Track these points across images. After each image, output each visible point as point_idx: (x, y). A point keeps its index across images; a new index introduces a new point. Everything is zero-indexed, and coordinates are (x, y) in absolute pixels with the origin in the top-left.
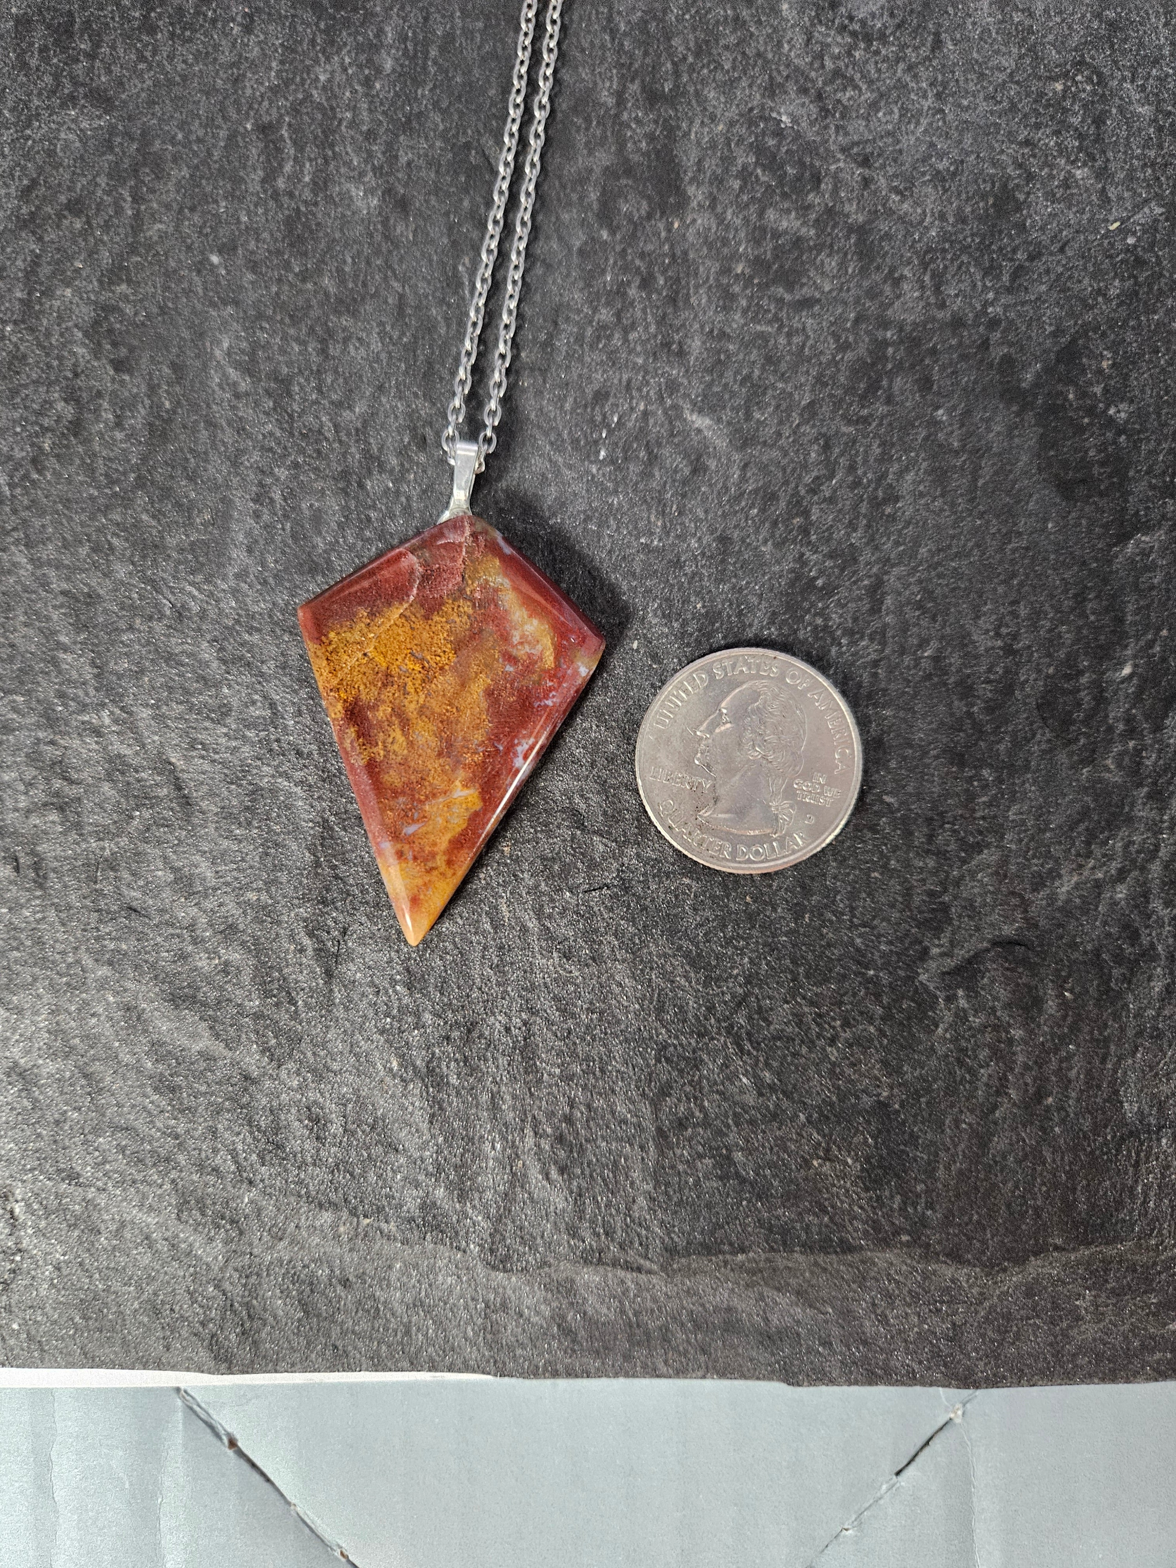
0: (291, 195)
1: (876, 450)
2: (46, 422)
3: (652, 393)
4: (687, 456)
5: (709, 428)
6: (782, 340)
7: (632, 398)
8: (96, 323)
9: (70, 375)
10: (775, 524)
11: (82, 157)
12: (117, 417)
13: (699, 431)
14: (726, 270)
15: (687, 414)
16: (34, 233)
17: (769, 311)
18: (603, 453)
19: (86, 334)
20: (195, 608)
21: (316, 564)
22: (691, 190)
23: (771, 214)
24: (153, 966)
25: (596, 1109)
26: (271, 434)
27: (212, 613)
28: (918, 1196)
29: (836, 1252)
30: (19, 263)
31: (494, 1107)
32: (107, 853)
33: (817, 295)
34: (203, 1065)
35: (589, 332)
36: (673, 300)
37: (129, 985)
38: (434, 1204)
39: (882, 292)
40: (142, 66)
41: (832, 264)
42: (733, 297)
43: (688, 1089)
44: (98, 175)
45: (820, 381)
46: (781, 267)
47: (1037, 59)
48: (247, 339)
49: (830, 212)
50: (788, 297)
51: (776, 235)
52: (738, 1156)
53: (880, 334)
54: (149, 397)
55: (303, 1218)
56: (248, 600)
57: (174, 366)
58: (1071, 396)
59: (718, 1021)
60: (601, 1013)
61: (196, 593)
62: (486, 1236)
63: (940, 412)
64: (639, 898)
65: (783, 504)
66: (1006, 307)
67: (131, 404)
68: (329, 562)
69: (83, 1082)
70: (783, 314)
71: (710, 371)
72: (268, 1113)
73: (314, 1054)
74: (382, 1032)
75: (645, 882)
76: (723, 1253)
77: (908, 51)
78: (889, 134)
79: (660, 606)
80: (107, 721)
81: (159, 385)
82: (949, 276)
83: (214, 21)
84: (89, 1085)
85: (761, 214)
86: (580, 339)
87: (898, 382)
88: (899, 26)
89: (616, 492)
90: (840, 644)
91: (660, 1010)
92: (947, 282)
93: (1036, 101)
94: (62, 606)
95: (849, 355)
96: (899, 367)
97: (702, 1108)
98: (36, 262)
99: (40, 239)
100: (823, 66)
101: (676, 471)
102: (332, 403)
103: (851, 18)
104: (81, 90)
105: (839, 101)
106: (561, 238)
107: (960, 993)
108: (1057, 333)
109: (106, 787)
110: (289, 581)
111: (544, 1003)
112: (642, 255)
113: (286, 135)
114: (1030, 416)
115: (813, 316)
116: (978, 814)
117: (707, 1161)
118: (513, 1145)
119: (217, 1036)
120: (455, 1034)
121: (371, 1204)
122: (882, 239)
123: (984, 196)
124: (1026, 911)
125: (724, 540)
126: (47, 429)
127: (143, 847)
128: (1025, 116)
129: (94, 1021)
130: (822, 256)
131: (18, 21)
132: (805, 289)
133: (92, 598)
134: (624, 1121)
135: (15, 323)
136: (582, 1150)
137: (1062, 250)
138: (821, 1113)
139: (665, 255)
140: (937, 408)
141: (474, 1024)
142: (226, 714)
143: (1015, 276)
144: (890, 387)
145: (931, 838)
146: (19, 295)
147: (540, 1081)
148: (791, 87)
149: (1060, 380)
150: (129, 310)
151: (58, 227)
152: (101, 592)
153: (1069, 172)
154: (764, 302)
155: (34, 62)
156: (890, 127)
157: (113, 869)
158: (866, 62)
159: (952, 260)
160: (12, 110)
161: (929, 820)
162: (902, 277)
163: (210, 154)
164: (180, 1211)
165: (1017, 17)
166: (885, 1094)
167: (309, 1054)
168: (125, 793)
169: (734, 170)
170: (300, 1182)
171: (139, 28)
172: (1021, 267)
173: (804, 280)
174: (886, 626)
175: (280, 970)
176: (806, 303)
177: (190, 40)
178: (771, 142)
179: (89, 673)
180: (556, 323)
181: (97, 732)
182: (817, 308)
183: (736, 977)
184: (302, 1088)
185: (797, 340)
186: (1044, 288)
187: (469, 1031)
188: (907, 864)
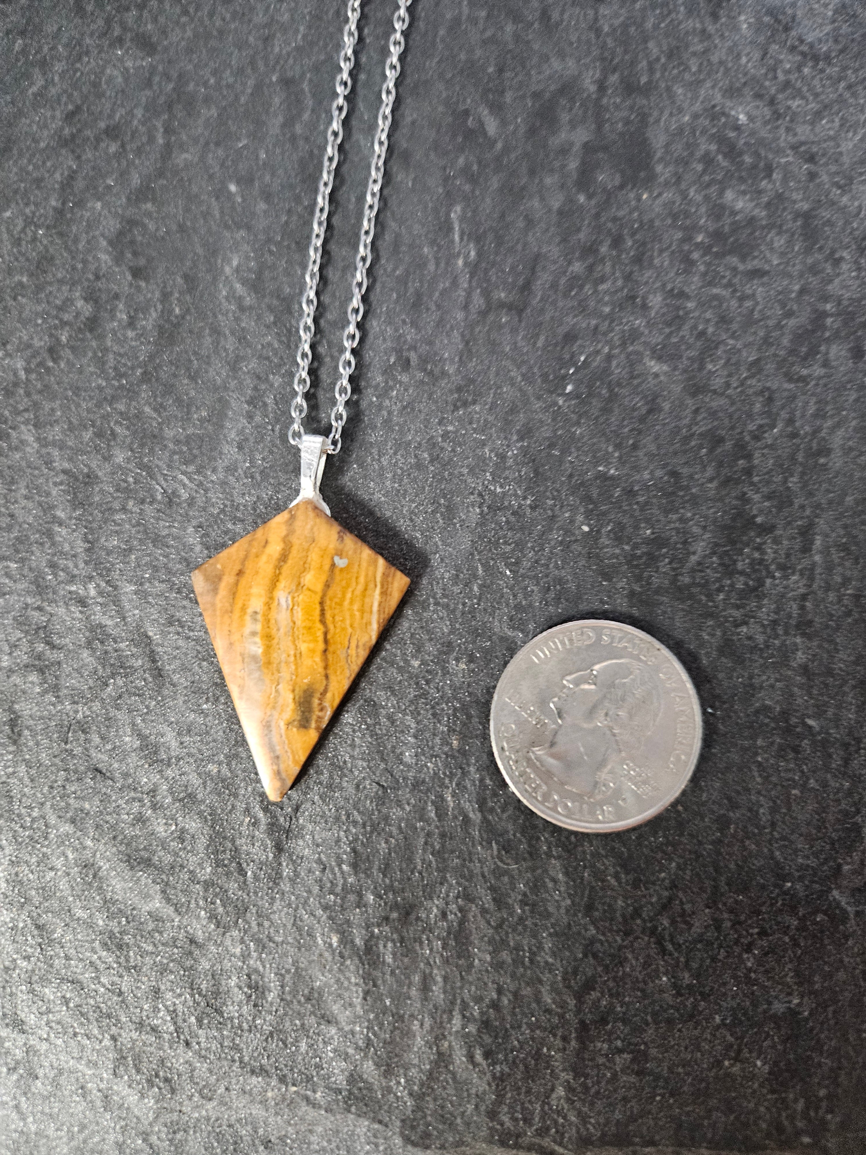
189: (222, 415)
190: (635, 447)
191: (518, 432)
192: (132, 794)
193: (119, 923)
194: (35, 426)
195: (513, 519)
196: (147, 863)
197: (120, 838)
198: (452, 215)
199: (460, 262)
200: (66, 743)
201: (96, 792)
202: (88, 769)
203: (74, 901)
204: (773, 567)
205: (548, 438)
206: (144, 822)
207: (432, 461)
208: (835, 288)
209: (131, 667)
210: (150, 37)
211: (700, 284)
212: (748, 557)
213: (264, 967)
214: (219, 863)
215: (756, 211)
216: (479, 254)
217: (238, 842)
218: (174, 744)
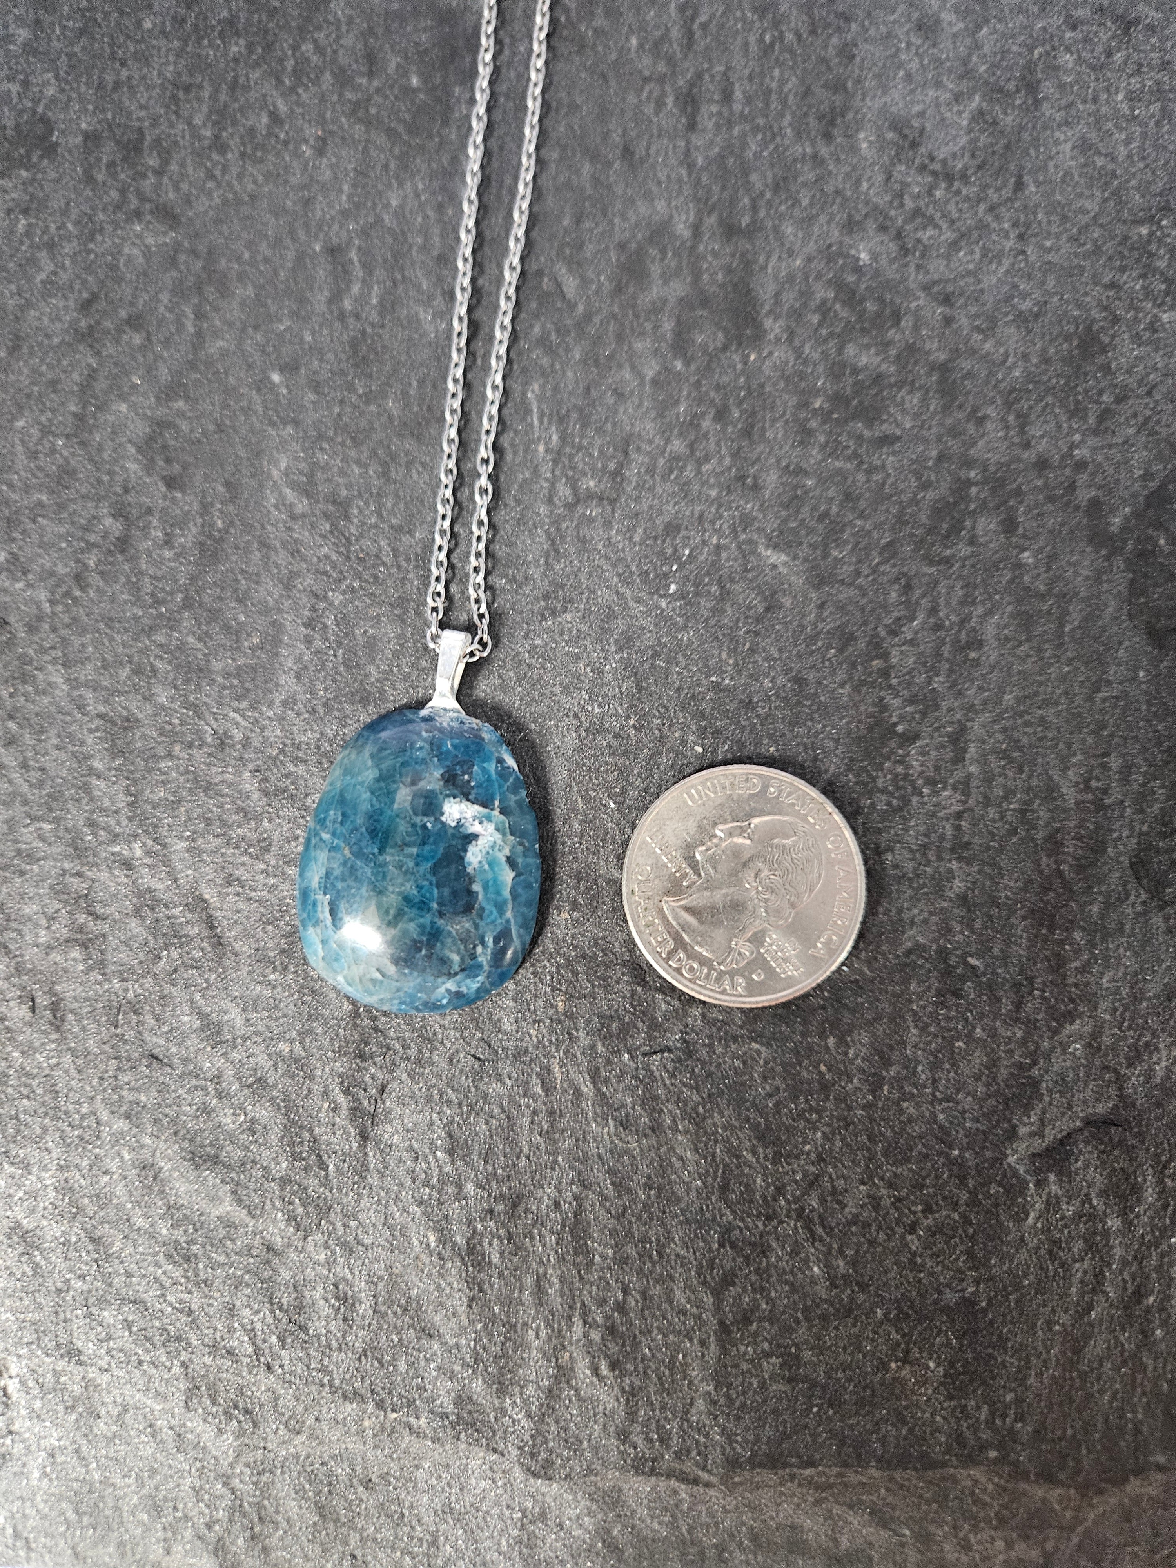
0: (357, 317)
1: (959, 592)
2: (93, 538)
3: (725, 527)
4: (761, 593)
5: (785, 564)
6: (861, 477)
7: (705, 531)
8: (151, 439)
9: (119, 490)
10: (853, 665)
11: (145, 274)
12: (167, 534)
13: (774, 567)
14: (804, 405)
15: (761, 549)
16: (92, 347)
17: (848, 447)
18: (673, 588)
19: (140, 450)
20: (238, 735)
21: (369, 693)
22: (768, 323)
23: (851, 350)
24: (173, 1121)
25: (652, 1297)
26: (327, 557)
27: (256, 742)
28: (1007, 1406)
29: (915, 1469)
30: (75, 376)
31: (539, 1290)
32: (130, 995)
33: (898, 432)
34: (222, 1232)
35: (661, 462)
36: (747, 433)
37: (147, 1141)
38: (470, 1399)
39: (964, 432)
40: (210, 185)
41: (913, 401)
42: (810, 433)
43: (753, 1278)
44: (161, 290)
45: (901, 520)
46: (861, 403)
47: (1121, 204)
48: (305, 460)
49: (911, 348)
50: (867, 433)
51: (856, 371)
52: (807, 1355)
53: (963, 474)
54: (201, 515)
55: (325, 1410)
56: (295, 729)
57: (228, 484)
58: (1162, 542)
59: (788, 1202)
60: (660, 1189)
61: (239, 719)
62: (527, 1437)
63: (1026, 554)
64: (704, 1063)
65: (862, 644)
66: (1094, 450)
67: (182, 523)
68: (382, 691)
69: (91, 1247)
70: (862, 450)
71: (786, 507)
72: (291, 1289)
73: (344, 1225)
74: (420, 1203)
75: (711, 1046)
76: (791, 1466)
77: (990, 192)
78: (970, 273)
79: (731, 748)
80: (139, 853)
81: (212, 504)
82: (1033, 417)
83: (286, 143)
84: (97, 1251)
85: (841, 348)
86: (651, 470)
87: (982, 522)
88: (980, 167)
89: (685, 627)
90: (921, 794)
91: (724, 1188)
92: (1031, 423)
93: (1120, 244)
94: (97, 730)
95: (930, 495)
96: (984, 506)
97: (769, 1300)
98: (92, 376)
99: (98, 353)
100: (902, 205)
101: (749, 608)
102: (392, 527)
103: (932, 158)
104: (148, 206)
105: (919, 241)
106: (633, 368)
107: (1052, 1177)
108: (1147, 476)
109: (133, 923)
110: (338, 710)
111: (598, 1175)
112: (718, 388)
113: (355, 258)
114: (1119, 562)
115: (894, 453)
116: (1071, 981)
117: (773, 1360)
118: (560, 1335)
119: (240, 1201)
120: (500, 1207)
121: (401, 1396)
122: (964, 378)
123: (1068, 338)
124: (1121, 1088)
125: (799, 681)
126: (94, 545)
127: (168, 989)
128: (1110, 258)
129: (107, 1178)
130: (903, 392)
131: (86, 136)
132: (884, 427)
133: (130, 722)
134: (684, 1312)
135: (67, 437)
136: (636, 1344)
137: (1149, 393)
138: (899, 1309)
139: (741, 388)
140: (1024, 550)
141: (520, 1197)
142: (267, 849)
143: (1101, 419)
144: (974, 528)
145: (1018, 1005)
146: (73, 408)
147: (591, 1263)
148: (871, 226)
149: (1151, 525)
150: (184, 426)
151: (118, 342)
152: (140, 716)
153: (1155, 316)
154: (843, 438)
155: (100, 177)
156: (971, 266)
157: (136, 1012)
158: (947, 202)
159: (1037, 401)
160: (77, 223)
161: (1017, 986)
162: (986, 417)
163: (275, 273)
164: (189, 1399)
165: (1100, 162)
166: (971, 1290)
167: (339, 1225)
168: (154, 929)
169: (812, 305)
170: (323, 1370)
171: (210, 148)
172: (1107, 411)
173: (885, 417)
174: (969, 776)
175: (311, 1131)
176: (887, 440)
177: (261, 161)
178: (851, 278)
179: (122, 800)
180: (626, 453)
181: (127, 865)
182: (897, 446)
183: (808, 1154)
184: (330, 1263)
185: (877, 477)
186: (1131, 431)
187: (515, 1205)
188: (993, 1034)
189: (276, 642)
190: (752, 650)
191: (616, 641)
192: (194, 1082)
193: (186, 1231)
194: (64, 665)
195: (615, 743)
196: (214, 1160)
197: (182, 1132)
198: (529, 395)
199: (541, 448)
200: (116, 1027)
201: (153, 1081)
202: (143, 1055)
203: (133, 1208)
204: (920, 782)
205: (652, 647)
206: (208, 1114)
207: (519, 681)
208: (978, 451)
209: (185, 936)
210: (172, 208)
211: (820, 457)
212: (890, 772)
213: (353, 1274)
214: (295, 1157)
215: (884, 366)
216: (563, 439)
217: (317, 1131)
218: (239, 1022)
